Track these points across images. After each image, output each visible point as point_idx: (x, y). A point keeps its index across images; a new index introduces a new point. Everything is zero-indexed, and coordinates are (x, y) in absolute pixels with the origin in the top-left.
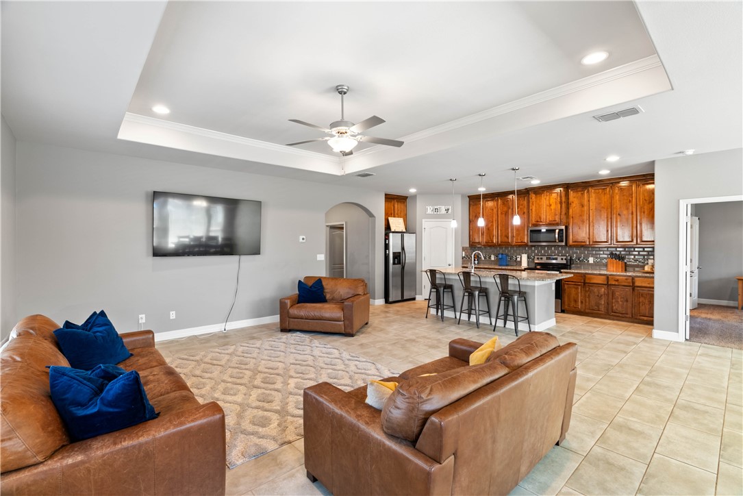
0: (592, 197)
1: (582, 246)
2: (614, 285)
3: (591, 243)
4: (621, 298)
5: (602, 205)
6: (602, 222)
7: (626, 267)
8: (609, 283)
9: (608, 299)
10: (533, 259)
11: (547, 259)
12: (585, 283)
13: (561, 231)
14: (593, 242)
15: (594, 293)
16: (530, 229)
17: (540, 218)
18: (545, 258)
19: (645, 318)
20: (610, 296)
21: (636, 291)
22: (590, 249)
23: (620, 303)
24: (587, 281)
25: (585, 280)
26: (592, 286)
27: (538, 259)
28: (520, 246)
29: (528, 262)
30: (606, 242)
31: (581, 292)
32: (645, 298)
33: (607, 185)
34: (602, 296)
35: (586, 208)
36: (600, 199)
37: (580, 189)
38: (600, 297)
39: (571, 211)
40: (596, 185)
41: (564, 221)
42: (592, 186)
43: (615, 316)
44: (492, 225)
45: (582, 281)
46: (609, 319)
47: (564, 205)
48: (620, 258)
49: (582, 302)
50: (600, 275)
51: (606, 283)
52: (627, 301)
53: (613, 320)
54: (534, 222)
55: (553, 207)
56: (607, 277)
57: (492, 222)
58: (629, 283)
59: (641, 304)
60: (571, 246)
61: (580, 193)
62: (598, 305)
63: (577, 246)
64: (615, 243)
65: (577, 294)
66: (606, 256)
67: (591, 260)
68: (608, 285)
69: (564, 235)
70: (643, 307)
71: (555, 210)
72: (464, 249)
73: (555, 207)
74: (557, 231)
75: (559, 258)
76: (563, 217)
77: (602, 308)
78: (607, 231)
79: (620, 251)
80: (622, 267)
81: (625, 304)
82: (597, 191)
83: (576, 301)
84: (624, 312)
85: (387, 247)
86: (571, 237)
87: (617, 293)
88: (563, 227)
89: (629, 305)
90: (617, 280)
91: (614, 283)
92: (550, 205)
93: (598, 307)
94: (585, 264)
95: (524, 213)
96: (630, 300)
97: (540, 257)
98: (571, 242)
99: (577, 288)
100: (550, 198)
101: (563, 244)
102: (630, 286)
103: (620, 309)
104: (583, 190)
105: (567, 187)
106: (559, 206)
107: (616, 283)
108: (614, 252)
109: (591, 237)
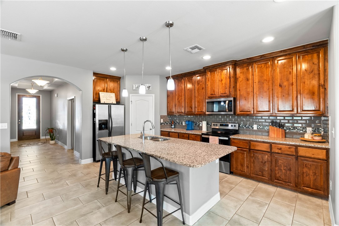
0: (255, 71)
1: (248, 115)
2: (278, 153)
3: (255, 112)
4: (284, 166)
5: (265, 78)
6: (265, 94)
7: (285, 135)
8: (273, 151)
9: (271, 166)
10: (211, 125)
11: (221, 125)
12: (250, 149)
13: (230, 101)
14: (257, 111)
15: (258, 159)
16: (207, 101)
17: (214, 91)
18: (219, 124)
19: (310, 190)
20: (274, 163)
21: (299, 160)
22: (254, 117)
23: (283, 171)
24: (252, 148)
25: (250, 147)
26: (257, 153)
27: (214, 125)
28: (200, 115)
29: (207, 127)
30: (268, 111)
31: (247, 157)
32: (309, 169)
33: (269, 59)
34: (265, 162)
35: (250, 81)
36: (262, 73)
37: (245, 65)
38: (264, 163)
39: (238, 84)
40: (259, 61)
41: (233, 93)
42: (256, 62)
43: (278, 183)
44: (181, 99)
45: (248, 147)
46: (273, 185)
47: (232, 80)
48: (281, 126)
49: (247, 167)
50: (264, 142)
51: (269, 150)
52: (290, 170)
53: (276, 186)
54: (209, 95)
55: (223, 82)
56: (271, 144)
57: (182, 96)
58: (292, 152)
59: (305, 175)
60: (238, 115)
61: (245, 69)
62: (262, 171)
63: (243, 115)
64: (276, 112)
65: (243, 159)
66: (267, 124)
67: (255, 127)
68: (271, 153)
69: (232, 106)
70: (307, 178)
71: (225, 84)
72: (162, 117)
73: (226, 81)
74: (227, 102)
75: (230, 125)
76: (232, 90)
77: (266, 173)
78: (269, 101)
79: (280, 120)
80: (282, 134)
81: (288, 172)
82: (260, 66)
83: (242, 165)
84: (287, 181)
85: (94, 115)
86: (238, 107)
87: (280, 161)
88: (232, 99)
89: (293, 174)
90: (280, 149)
91: (277, 151)
92: (222, 80)
93: (262, 173)
94: (250, 130)
95: (203, 88)
96: (293, 169)
97: (215, 124)
98: (238, 112)
99: (243, 154)
100: (221, 74)
101: (232, 113)
102: (293, 155)
103: (283, 177)
104: (248, 66)
105: (235, 64)
106: (228, 80)
107: (279, 151)
108: (275, 121)
109: (255, 107)
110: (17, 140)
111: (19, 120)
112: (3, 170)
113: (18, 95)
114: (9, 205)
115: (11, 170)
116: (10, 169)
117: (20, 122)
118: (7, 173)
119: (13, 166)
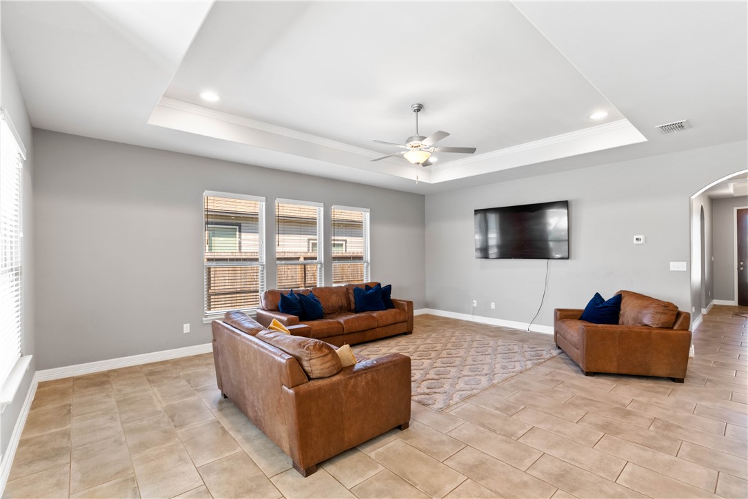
110: (737, 305)
111: (742, 263)
112: (665, 326)
113: (738, 210)
114: (674, 382)
115: (677, 330)
116: (675, 328)
117: (742, 266)
118: (670, 332)
119: (680, 326)
